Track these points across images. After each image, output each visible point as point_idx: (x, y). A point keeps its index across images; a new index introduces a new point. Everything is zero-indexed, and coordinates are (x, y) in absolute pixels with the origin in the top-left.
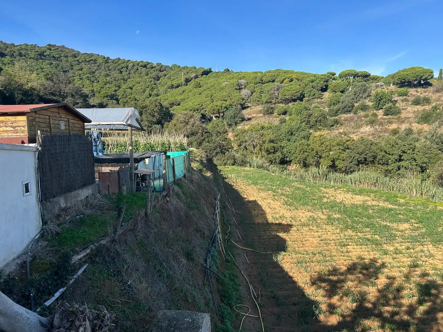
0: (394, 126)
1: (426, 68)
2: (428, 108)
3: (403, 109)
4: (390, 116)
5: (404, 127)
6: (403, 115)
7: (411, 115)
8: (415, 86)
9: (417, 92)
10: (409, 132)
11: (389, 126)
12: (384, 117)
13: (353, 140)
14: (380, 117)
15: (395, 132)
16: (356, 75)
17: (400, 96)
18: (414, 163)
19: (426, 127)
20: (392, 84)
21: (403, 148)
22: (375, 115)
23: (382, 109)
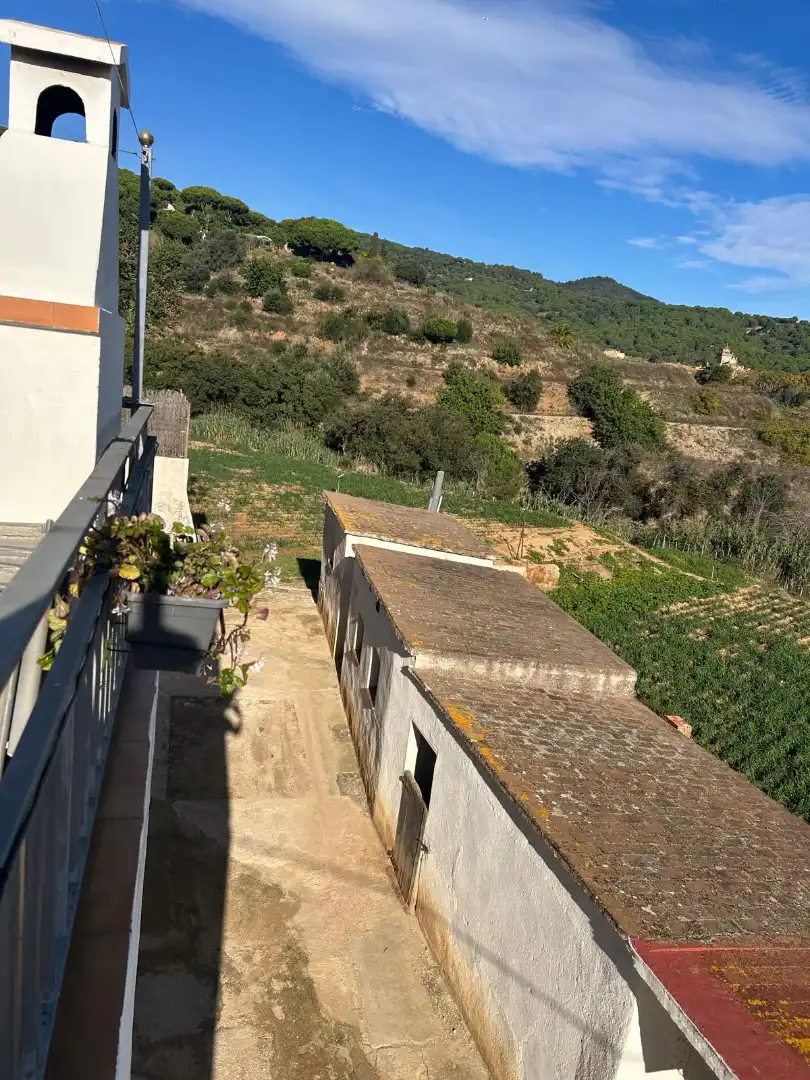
0: (279, 336)
1: (348, 226)
2: (338, 309)
3: (299, 304)
4: (275, 315)
5: (297, 339)
6: (297, 317)
7: (310, 319)
8: (328, 259)
9: (328, 272)
10: (302, 351)
11: (271, 334)
12: (265, 313)
13: (202, 354)
14: (257, 312)
15: (278, 348)
16: (219, 204)
17: (296, 275)
18: (300, 409)
19: (330, 347)
20: (286, 246)
21: (286, 380)
22: (247, 307)
23: (261, 296)
